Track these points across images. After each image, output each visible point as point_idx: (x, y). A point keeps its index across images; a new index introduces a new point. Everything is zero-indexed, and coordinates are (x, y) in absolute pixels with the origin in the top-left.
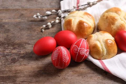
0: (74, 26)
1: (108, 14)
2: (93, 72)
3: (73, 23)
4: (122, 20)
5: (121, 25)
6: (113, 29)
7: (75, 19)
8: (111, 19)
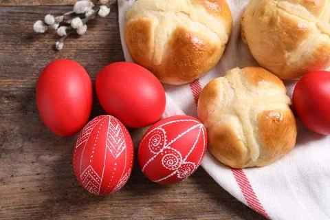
0: (157, 50)
1: (277, 6)
2: (215, 205)
3: (156, 36)
4: (323, 33)
5: (319, 53)
6: (288, 64)
7: (162, 19)
8: (285, 33)
